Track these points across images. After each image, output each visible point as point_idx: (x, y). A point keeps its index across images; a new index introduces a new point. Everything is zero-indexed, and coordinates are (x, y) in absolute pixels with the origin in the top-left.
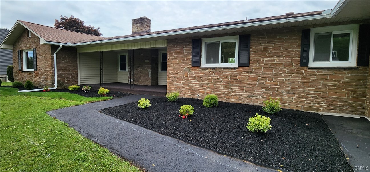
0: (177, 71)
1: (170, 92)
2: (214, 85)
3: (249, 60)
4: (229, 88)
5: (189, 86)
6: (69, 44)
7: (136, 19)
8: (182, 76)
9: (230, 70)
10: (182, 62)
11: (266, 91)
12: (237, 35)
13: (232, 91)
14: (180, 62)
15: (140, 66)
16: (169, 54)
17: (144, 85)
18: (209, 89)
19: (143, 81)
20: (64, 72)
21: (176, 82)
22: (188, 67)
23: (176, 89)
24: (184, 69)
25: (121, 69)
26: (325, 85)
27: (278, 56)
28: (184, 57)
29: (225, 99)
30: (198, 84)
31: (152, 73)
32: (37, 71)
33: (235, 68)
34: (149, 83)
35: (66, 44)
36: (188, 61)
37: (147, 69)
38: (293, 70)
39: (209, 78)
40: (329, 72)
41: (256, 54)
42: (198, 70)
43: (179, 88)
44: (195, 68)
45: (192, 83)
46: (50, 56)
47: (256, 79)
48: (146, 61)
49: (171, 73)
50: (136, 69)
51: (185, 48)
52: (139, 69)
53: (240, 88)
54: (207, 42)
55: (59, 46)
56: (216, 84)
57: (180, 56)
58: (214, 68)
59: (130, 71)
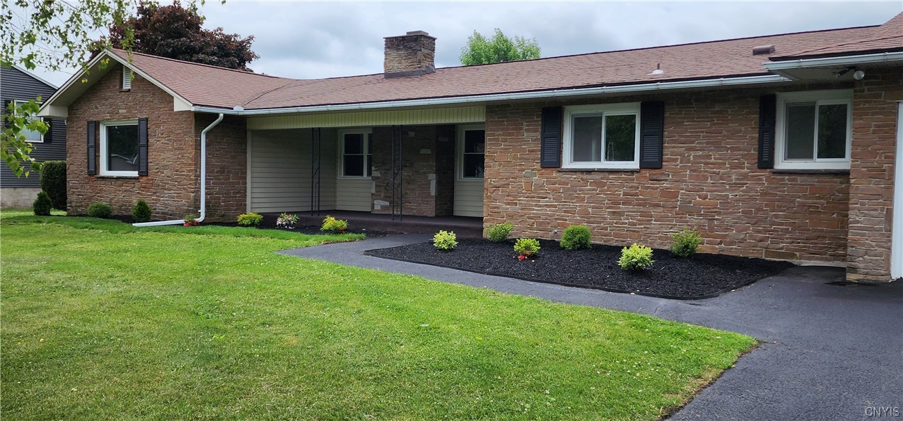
0: (507, 179)
1: (491, 225)
2: (590, 210)
3: (661, 154)
4: (621, 214)
5: (535, 212)
6: (238, 110)
7: (396, 38)
8: (520, 190)
9: (623, 176)
10: (520, 159)
11: (695, 220)
12: (638, 101)
13: (627, 221)
14: (515, 158)
15: (408, 165)
16: (490, 140)
17: (416, 214)
18: (578, 218)
19: (413, 205)
20: (220, 179)
21: (505, 203)
22: (532, 170)
23: (504, 219)
24: (524, 173)
25: (347, 173)
26: (803, 205)
27: (718, 146)
28: (523, 147)
29: (613, 239)
30: (555, 207)
31: (439, 183)
32: (147, 176)
33: (632, 172)
34: (429, 209)
35: (232, 109)
36: (533, 156)
37: (425, 173)
38: (745, 176)
39: (578, 194)
40: (809, 180)
41: (675, 142)
42: (554, 175)
43: (511, 216)
44: (549, 171)
45: (540, 206)
46: (190, 140)
47: (675, 195)
48: (423, 151)
49: (494, 181)
50: (396, 174)
51: (527, 126)
52: (405, 174)
53: (643, 214)
54: (575, 113)
55: (217, 115)
56: (593, 207)
57: (515, 144)
58: (589, 172)
59: (378, 178)
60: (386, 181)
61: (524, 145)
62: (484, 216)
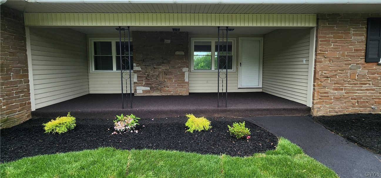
1: (321, 106)
5: (357, 94)
10: (347, 56)
14: (343, 55)
15: (164, 62)
16: (321, 41)
17: (174, 95)
19: (171, 89)
21: (333, 89)
22: (358, 64)
23: (333, 101)
24: (350, 66)
28: (350, 47)
30: (373, 90)
34: (184, 91)
36: (359, 53)
37: (180, 67)
42: (374, 68)
43: (337, 99)
44: (370, 65)
45: (362, 90)
48: (177, 53)
49: (325, 73)
50: (155, 68)
51: (354, 31)
52: (162, 68)
57: (343, 45)
59: (140, 71)
60: (146, 74)
61: (351, 45)
62: (313, 100)
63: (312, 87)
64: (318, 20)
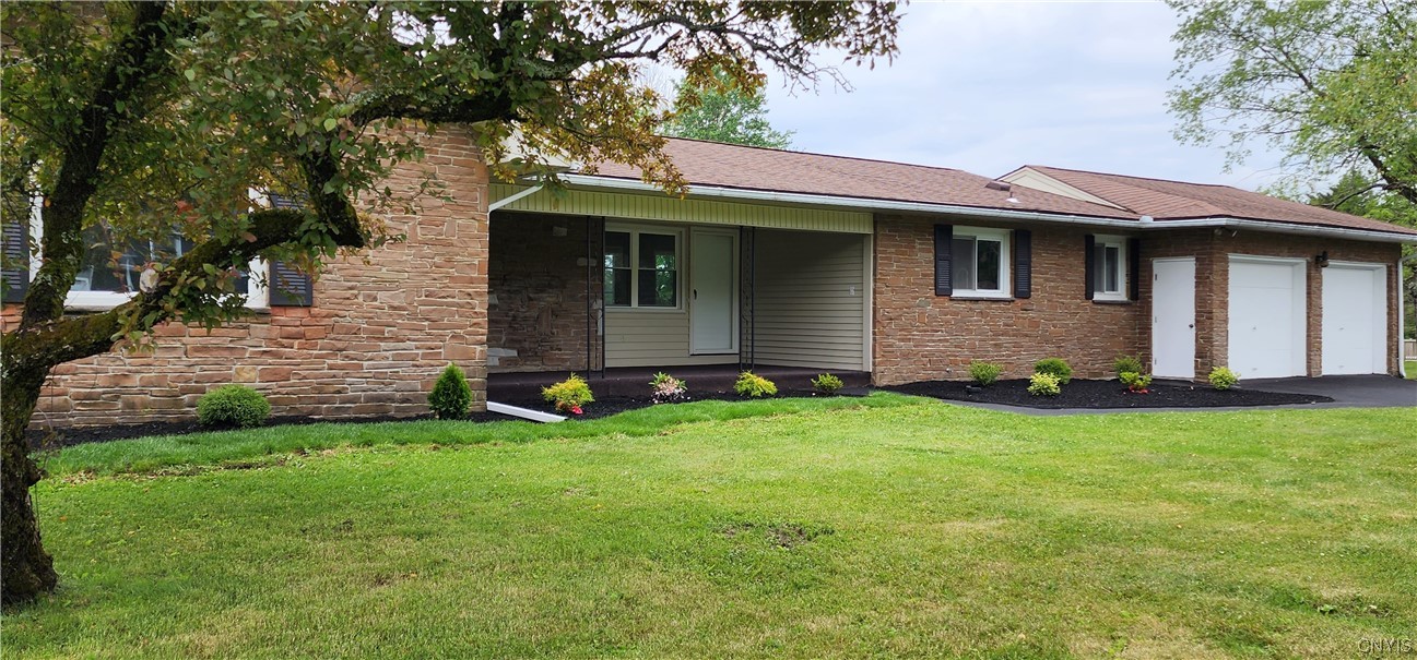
0: (898, 309)
2: (977, 343)
3: (1030, 285)
4: (1000, 346)
5: (928, 348)
8: (913, 323)
10: (913, 284)
13: (1006, 352)
14: (908, 282)
18: (968, 352)
21: (899, 340)
22: (927, 298)
23: (899, 359)
24: (917, 301)
27: (1063, 279)
28: (916, 269)
30: (947, 341)
33: (1009, 301)
36: (926, 281)
41: (1037, 272)
42: (947, 304)
43: (906, 356)
44: (941, 299)
45: (933, 341)
51: (920, 244)
56: (981, 340)
57: (907, 265)
58: (976, 300)
60: (511, 313)
61: (917, 267)
62: (874, 358)
63: (871, 336)
64: (875, 223)
